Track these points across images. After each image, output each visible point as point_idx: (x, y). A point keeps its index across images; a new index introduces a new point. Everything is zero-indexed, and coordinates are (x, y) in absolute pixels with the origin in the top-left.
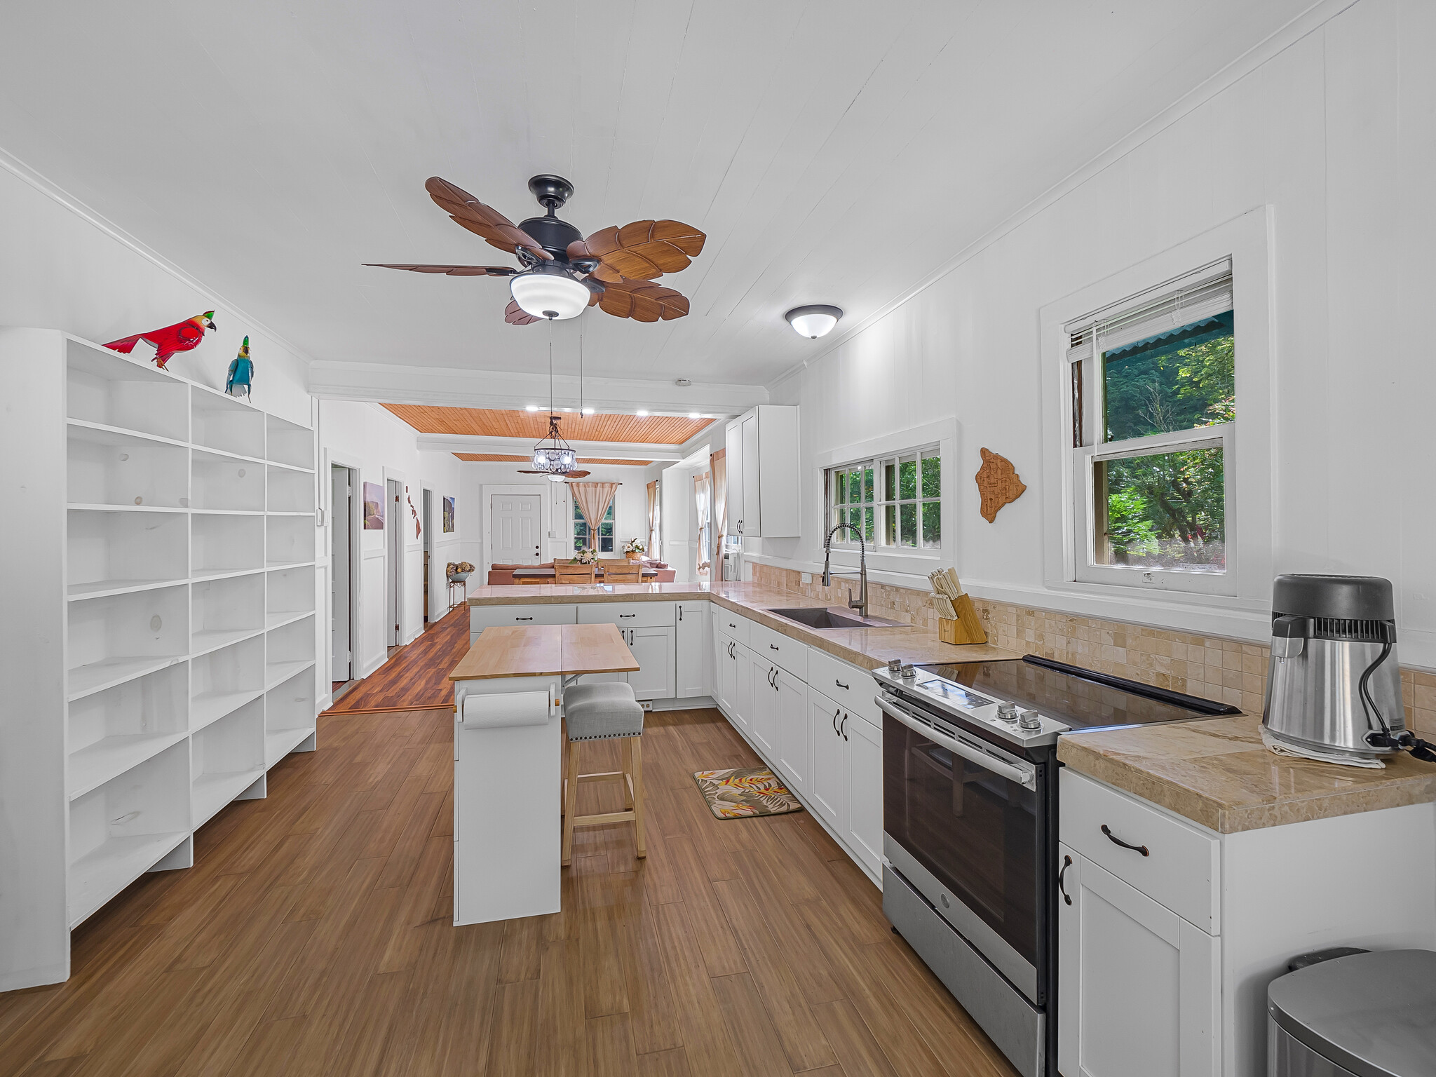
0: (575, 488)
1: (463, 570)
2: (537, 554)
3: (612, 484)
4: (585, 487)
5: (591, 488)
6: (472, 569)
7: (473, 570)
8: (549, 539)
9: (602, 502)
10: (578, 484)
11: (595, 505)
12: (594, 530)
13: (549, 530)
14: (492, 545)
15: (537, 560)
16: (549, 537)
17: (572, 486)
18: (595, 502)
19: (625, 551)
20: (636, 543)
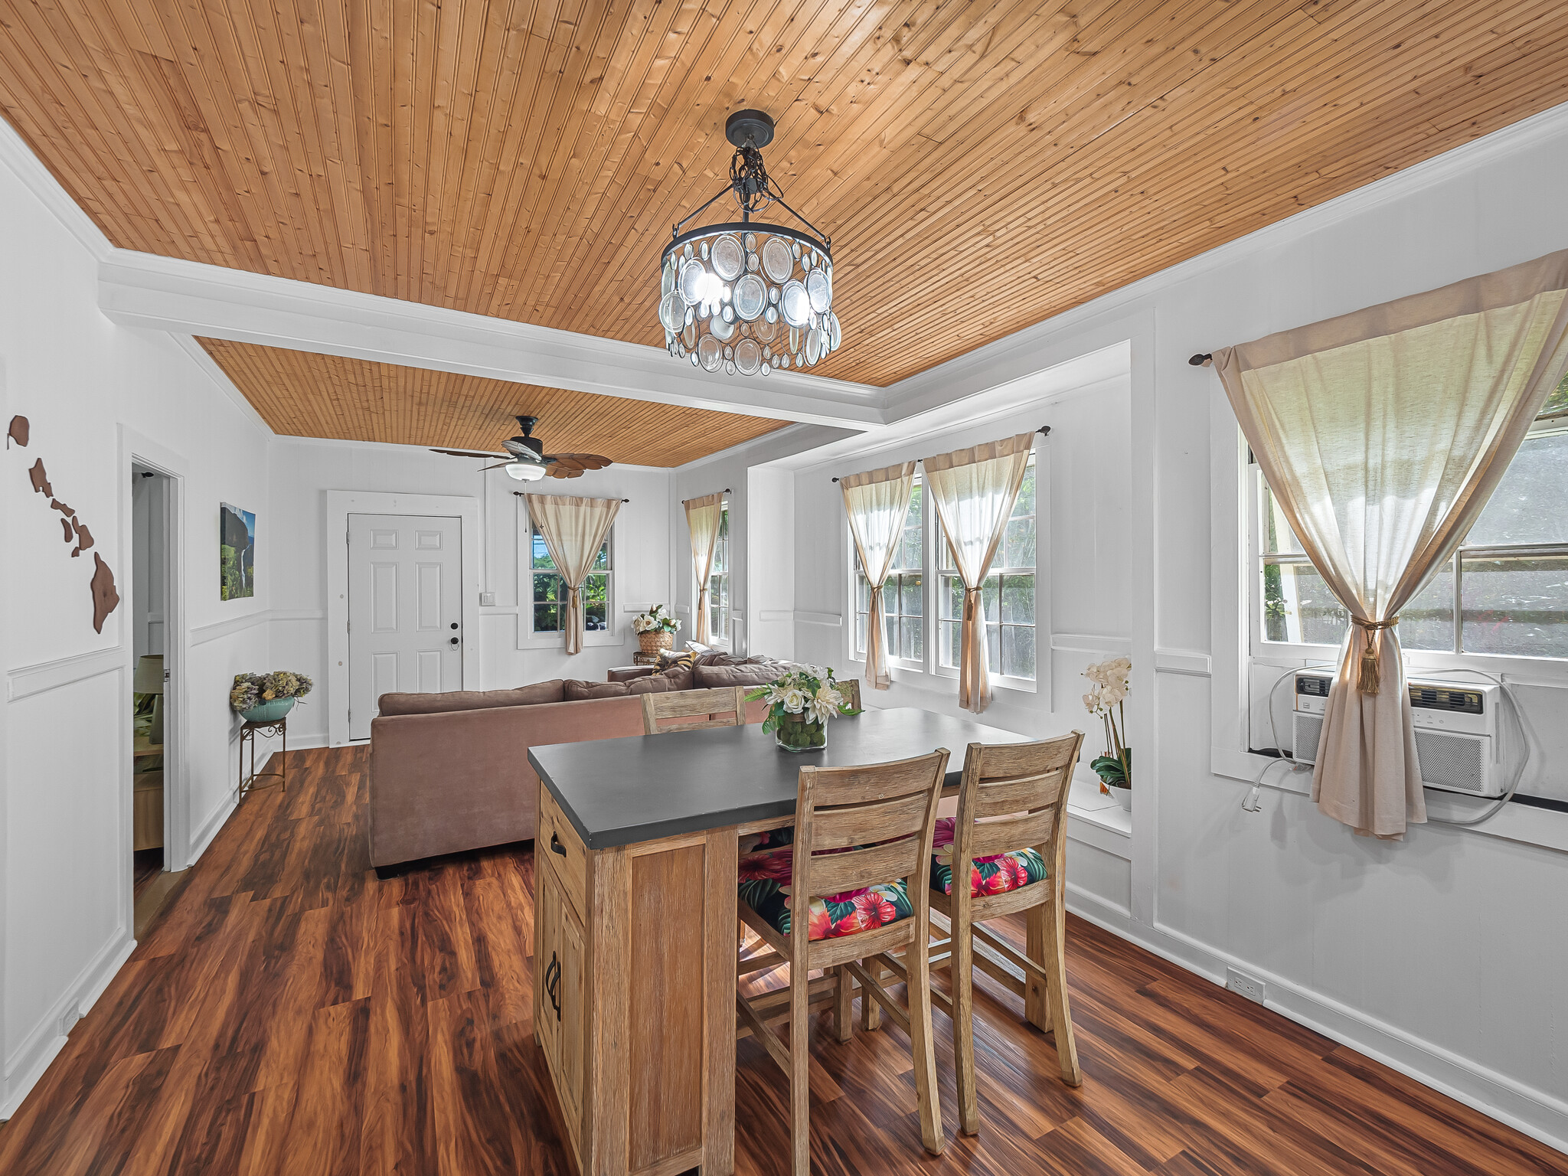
0: (537, 506)
1: (279, 694)
2: (454, 641)
3: (609, 503)
4: (556, 504)
5: (568, 507)
6: (303, 686)
7: (307, 690)
8: (481, 608)
9: (590, 535)
10: (542, 499)
11: (576, 541)
12: (574, 590)
13: (481, 589)
14: (348, 624)
15: (453, 653)
16: (481, 605)
17: (530, 501)
18: (576, 535)
19: (641, 630)
20: (663, 613)
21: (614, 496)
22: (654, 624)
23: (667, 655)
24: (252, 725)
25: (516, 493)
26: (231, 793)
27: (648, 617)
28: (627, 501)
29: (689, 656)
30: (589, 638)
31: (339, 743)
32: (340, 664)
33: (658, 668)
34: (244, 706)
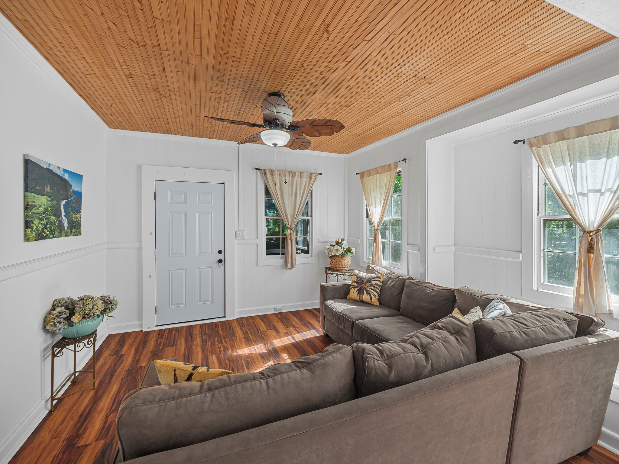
0: (269, 177)
1: (86, 317)
2: (220, 261)
3: (311, 174)
4: (280, 175)
5: (287, 177)
8: (236, 240)
9: (300, 195)
10: (272, 172)
11: (292, 199)
12: (291, 229)
13: (236, 229)
14: (155, 251)
15: (219, 269)
16: (236, 238)
17: (265, 173)
18: (292, 195)
19: (333, 254)
20: (345, 245)
21: (313, 171)
22: (341, 251)
23: (361, 275)
24: (62, 343)
25: (257, 169)
26: (44, 402)
27: (337, 247)
28: (321, 174)
29: (379, 277)
30: (300, 259)
31: (149, 328)
32: (150, 277)
33: (356, 284)
34: (55, 329)
